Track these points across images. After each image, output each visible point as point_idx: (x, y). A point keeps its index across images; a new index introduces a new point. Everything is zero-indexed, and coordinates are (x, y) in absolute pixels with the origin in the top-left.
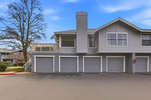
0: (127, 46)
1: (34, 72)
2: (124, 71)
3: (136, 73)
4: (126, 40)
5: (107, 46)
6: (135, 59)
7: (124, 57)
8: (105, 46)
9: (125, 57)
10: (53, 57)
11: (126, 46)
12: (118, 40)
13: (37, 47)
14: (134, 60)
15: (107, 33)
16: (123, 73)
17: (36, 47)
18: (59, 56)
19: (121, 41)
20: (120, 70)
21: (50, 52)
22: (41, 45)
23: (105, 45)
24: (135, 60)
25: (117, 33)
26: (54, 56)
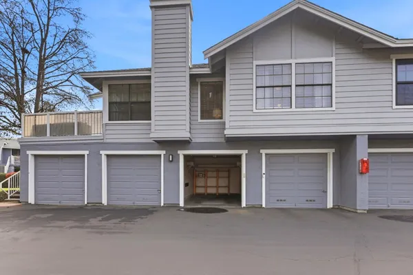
0: (334, 108)
1: (27, 203)
2: (330, 205)
3: (370, 211)
4: (331, 85)
5: (255, 111)
6: (365, 159)
7: (330, 152)
8: (250, 113)
9: (333, 150)
10: (84, 155)
11: (330, 109)
12: (296, 86)
13: (37, 124)
14: (363, 161)
15: (255, 63)
16: (326, 210)
17: (33, 124)
18: (101, 152)
19: (308, 90)
20: (312, 199)
21: (76, 137)
22: (48, 118)
23: (249, 108)
24: (367, 162)
25: (293, 62)
26: (86, 153)
